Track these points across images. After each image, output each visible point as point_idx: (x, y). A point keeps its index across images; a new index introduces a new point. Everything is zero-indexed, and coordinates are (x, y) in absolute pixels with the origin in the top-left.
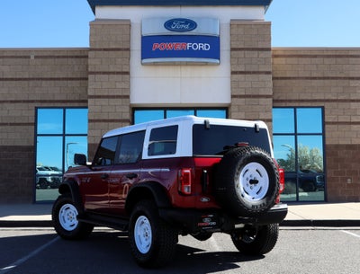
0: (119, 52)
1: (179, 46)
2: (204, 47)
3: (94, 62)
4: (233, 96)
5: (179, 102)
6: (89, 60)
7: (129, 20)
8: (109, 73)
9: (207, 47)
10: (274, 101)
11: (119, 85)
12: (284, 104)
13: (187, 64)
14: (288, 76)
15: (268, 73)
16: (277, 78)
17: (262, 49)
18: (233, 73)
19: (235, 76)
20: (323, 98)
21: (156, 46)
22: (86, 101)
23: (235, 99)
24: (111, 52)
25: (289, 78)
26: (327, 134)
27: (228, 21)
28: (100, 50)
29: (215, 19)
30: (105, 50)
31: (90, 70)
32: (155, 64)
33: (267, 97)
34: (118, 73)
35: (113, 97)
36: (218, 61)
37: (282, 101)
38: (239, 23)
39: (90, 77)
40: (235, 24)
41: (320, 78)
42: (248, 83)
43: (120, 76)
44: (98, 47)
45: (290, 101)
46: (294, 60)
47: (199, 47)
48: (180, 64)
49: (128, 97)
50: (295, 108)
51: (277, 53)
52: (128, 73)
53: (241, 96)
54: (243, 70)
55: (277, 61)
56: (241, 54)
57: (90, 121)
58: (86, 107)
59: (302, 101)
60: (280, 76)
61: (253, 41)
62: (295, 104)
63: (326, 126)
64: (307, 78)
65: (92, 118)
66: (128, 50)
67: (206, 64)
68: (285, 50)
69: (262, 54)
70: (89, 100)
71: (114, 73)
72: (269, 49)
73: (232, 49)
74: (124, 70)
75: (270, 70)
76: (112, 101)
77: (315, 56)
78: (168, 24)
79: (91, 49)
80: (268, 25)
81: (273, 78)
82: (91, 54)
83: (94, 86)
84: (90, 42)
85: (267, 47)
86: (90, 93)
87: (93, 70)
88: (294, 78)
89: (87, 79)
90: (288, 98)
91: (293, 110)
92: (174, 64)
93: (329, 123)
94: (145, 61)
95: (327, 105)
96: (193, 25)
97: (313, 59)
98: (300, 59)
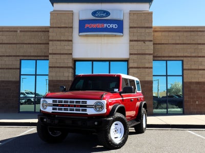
0: (67, 29)
1: (100, 26)
2: (114, 26)
3: (52, 35)
4: (130, 54)
5: (100, 57)
6: (50, 33)
7: (72, 11)
8: (61, 41)
9: (116, 26)
10: (154, 57)
11: (66, 48)
12: (160, 59)
13: (105, 36)
14: (162, 42)
15: (151, 41)
16: (156, 44)
17: (147, 28)
18: (131, 41)
19: (132, 43)
20: (182, 55)
21: (87, 26)
22: (48, 56)
23: (132, 56)
24: (62, 29)
25: (163, 44)
26: (184, 75)
27: (128, 11)
28: (56, 27)
29: (121, 11)
30: (59, 27)
31: (50, 39)
32: (86, 36)
33: (150, 54)
34: (66, 41)
35: (63, 54)
36: (122, 34)
37: (159, 57)
38: (135, 12)
39: (50, 43)
40: (132, 13)
41: (181, 44)
42: (140, 47)
43: (67, 42)
44: (55, 26)
45: (164, 57)
46: (166, 34)
47: (111, 26)
48: (101, 36)
49: (71, 54)
50: (166, 61)
51: (156, 30)
52: (71, 41)
53: (135, 54)
54: (136, 39)
55: (156, 34)
56: (135, 30)
57: (50, 67)
58: (48, 60)
59: (171, 57)
60: (158, 42)
61: (142, 23)
62: (166, 59)
63: (184, 71)
64: (173, 44)
65: (51, 66)
66: (72, 27)
67: (115, 36)
68: (161, 28)
69: (147, 30)
70: (49, 56)
71: (63, 41)
72: (151, 27)
73: (130, 27)
74: (69, 39)
75: (152, 39)
76: (63, 57)
77: (178, 31)
78: (94, 13)
79: (51, 27)
80: (151, 14)
81: (154, 44)
82: (51, 30)
83: (53, 47)
84: (50, 23)
85: (150, 26)
86: (50, 52)
87: (52, 39)
88: (166, 44)
89: (48, 44)
90: (163, 55)
91: (165, 62)
92: (97, 36)
93: (186, 69)
94: (81, 34)
95: (185, 59)
96: (108, 14)
97: (177, 33)
98: (170, 33)
